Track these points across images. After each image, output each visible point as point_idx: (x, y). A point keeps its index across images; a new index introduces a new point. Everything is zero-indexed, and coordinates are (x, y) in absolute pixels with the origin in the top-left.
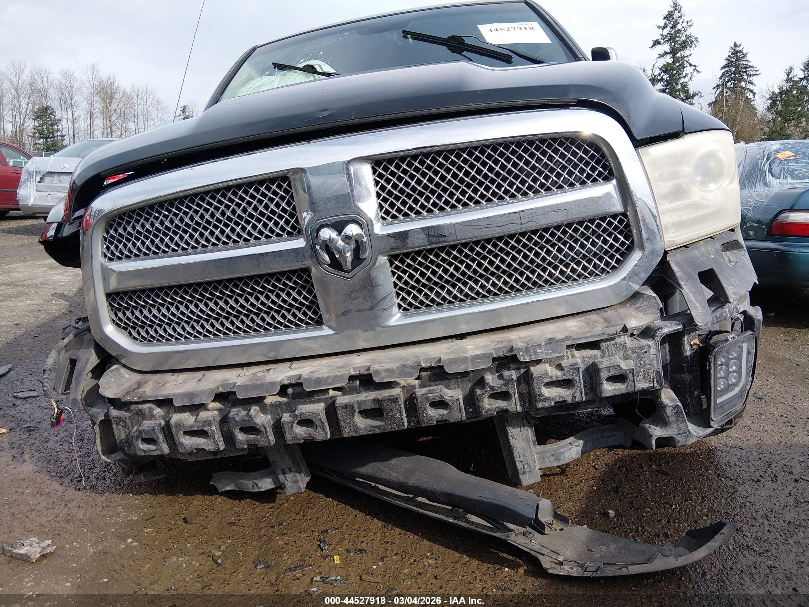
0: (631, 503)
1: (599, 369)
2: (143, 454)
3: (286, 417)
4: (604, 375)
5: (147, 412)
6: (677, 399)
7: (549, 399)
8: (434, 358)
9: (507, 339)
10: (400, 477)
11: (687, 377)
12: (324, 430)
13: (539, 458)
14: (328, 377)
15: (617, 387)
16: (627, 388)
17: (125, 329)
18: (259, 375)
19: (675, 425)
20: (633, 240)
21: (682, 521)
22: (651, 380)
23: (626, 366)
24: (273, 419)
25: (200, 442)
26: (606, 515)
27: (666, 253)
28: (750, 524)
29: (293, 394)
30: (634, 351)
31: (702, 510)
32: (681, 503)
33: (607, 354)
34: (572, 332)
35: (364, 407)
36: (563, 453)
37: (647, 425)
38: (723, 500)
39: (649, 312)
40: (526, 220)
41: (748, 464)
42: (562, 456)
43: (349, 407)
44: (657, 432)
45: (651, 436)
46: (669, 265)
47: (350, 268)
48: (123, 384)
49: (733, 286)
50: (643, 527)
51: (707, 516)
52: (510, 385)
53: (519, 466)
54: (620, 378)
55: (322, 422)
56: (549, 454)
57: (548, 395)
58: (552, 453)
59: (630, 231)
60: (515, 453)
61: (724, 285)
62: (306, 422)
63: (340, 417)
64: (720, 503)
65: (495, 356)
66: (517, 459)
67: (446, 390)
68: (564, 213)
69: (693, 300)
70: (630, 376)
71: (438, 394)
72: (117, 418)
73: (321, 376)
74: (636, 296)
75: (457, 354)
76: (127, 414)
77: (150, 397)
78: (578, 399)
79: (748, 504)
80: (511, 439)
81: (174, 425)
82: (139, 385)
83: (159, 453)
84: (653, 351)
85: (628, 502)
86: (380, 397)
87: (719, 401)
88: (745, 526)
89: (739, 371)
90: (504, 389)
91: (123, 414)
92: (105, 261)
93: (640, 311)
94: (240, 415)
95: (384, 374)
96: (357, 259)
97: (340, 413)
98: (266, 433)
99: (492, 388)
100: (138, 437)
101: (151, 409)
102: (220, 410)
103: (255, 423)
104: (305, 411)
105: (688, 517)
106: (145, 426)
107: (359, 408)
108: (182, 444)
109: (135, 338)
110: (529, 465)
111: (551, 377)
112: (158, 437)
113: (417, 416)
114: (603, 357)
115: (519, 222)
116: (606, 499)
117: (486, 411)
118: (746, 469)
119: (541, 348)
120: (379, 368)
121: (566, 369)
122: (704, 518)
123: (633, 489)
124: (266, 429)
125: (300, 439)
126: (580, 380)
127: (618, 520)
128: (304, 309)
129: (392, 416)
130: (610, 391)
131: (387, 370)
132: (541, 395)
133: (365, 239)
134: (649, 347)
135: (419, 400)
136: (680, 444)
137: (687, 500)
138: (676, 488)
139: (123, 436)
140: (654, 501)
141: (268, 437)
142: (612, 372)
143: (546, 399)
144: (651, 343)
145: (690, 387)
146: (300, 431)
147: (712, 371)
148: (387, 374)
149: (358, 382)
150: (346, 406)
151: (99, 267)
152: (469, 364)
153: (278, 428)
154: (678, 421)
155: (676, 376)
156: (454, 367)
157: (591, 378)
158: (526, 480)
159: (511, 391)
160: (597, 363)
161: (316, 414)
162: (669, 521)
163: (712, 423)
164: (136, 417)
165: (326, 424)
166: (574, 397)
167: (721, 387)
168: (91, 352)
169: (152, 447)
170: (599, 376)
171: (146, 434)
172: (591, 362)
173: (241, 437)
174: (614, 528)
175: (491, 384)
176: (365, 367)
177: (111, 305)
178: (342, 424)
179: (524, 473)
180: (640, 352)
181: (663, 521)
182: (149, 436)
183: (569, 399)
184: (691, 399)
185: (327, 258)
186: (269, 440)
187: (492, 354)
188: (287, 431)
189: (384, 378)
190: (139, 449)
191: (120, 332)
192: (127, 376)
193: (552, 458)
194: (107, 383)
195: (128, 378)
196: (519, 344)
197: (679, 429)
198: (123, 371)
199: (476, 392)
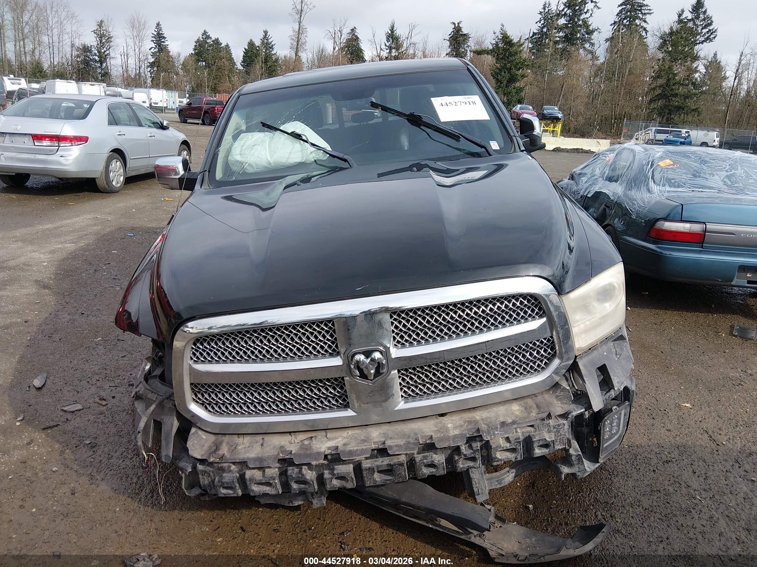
0: (543, 496)
1: (533, 442)
2: (223, 496)
3: (327, 475)
4: (535, 445)
5: (226, 468)
6: (579, 449)
7: (501, 460)
8: (428, 436)
9: (474, 419)
10: (394, 495)
11: (585, 430)
12: (353, 482)
13: (488, 483)
14: (357, 450)
15: (543, 451)
16: (549, 451)
17: (203, 404)
18: (306, 442)
19: (577, 466)
20: (556, 351)
21: (577, 511)
22: (564, 444)
23: (550, 438)
24: (316, 474)
25: (266, 489)
26: (528, 508)
27: (576, 357)
28: (620, 511)
29: (331, 459)
30: (554, 428)
31: (589, 500)
32: (576, 494)
33: (538, 430)
34: (517, 416)
35: (380, 469)
36: (504, 479)
37: (559, 465)
38: (604, 492)
39: (565, 402)
40: (490, 347)
41: (621, 457)
42: (503, 482)
43: (371, 470)
44: (565, 470)
45: (561, 473)
46: (578, 364)
47: (372, 378)
48: (204, 445)
49: (618, 377)
50: (552, 518)
51: (593, 505)
52: (477, 453)
53: (475, 490)
54: (546, 446)
55: (352, 478)
56: (494, 480)
57: (500, 458)
58: (497, 479)
59: (554, 345)
60: (473, 483)
61: (612, 377)
62: (342, 478)
63: (364, 475)
64: (601, 494)
65: (468, 436)
66: (474, 486)
67: (435, 455)
68: (514, 341)
69: (592, 392)
70: (552, 445)
71: (430, 460)
72: (203, 471)
73: (352, 449)
74: (556, 385)
75: (442, 432)
76: (211, 469)
77: (230, 459)
78: (519, 459)
79: (620, 494)
80: (471, 474)
81: (248, 479)
82: (217, 447)
83: (235, 495)
84: (566, 427)
85: (541, 495)
86: (392, 463)
87: (605, 445)
88: (617, 513)
89: (618, 426)
90: (473, 455)
91: (208, 469)
92: (191, 362)
93: (559, 400)
94: (295, 472)
95: (395, 449)
96: (378, 373)
97: (364, 473)
98: (313, 484)
99: (465, 455)
100: (220, 486)
101: (229, 467)
102: (279, 468)
103: (306, 479)
104: (341, 472)
105: (581, 507)
106: (227, 478)
107: (377, 469)
108: (253, 491)
109: (209, 411)
110: (482, 489)
111: (503, 448)
112: (236, 486)
113: (414, 471)
114: (535, 432)
115: (485, 348)
116: (527, 494)
117: (460, 469)
118: (620, 462)
119: (497, 431)
120: (391, 444)
121: (512, 442)
122: (591, 507)
123: (544, 484)
124: (313, 482)
125: (336, 488)
126: (520, 448)
127: (535, 512)
128: (336, 397)
129: (399, 474)
130: (539, 454)
131: (397, 446)
132: (496, 458)
133: (384, 362)
134: (564, 424)
135: (418, 464)
136: (579, 477)
137: (580, 493)
138: (573, 482)
139: (206, 482)
140: (558, 493)
141: (314, 487)
142: (541, 443)
143: (499, 460)
144: (565, 422)
145: (587, 437)
146: (336, 483)
147: (602, 431)
148: (397, 448)
149: (376, 451)
150: (369, 468)
151: (188, 367)
152: (451, 441)
153: (320, 479)
154: (579, 464)
155: (579, 429)
156: (441, 444)
157: (527, 445)
158: (480, 499)
159: (477, 457)
160: (532, 436)
161: (349, 473)
162: (568, 512)
163: (599, 460)
164: (218, 471)
165: (354, 479)
166: (516, 458)
167: (606, 437)
168: (173, 418)
169: (230, 492)
170: (533, 445)
171: (227, 484)
172: (528, 435)
173: (295, 486)
174: (533, 519)
175: (465, 453)
176: (381, 441)
177: (192, 389)
178: (366, 479)
179: (479, 494)
180: (558, 428)
181: (565, 512)
182: (229, 485)
183: (513, 460)
184: (587, 443)
185: (358, 373)
186: (315, 488)
187: (466, 434)
188: (328, 483)
189: (395, 452)
190: (221, 493)
191: (199, 406)
192: (204, 437)
193: (496, 483)
194: (193, 445)
195: (205, 439)
196: (483, 426)
197: (579, 468)
198: (200, 433)
199: (455, 458)
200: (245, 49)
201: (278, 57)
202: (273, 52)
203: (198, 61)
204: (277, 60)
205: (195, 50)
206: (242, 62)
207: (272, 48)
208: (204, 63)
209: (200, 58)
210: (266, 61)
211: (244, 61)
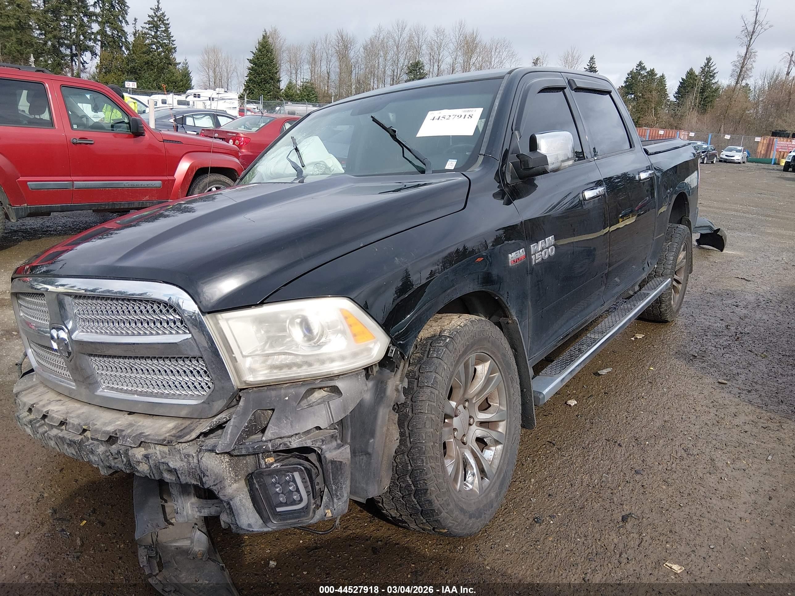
0: (304, 563)
1: (159, 462)
4: (161, 467)
14: (55, 418)
16: (175, 480)
18: (52, 402)
19: (230, 517)
23: (178, 466)
27: (240, 390)
30: (185, 457)
33: (171, 454)
47: (67, 355)
53: (175, 507)
54: (171, 472)
60: (173, 498)
61: (270, 425)
65: (111, 434)
66: (174, 502)
68: (158, 351)
70: (175, 473)
73: (54, 415)
87: (279, 509)
89: (298, 491)
90: (117, 456)
99: (111, 454)
110: (180, 509)
116: (292, 553)
117: (113, 467)
119: (129, 438)
127: (272, 570)
133: (67, 341)
142: (165, 467)
152: (100, 435)
154: (231, 514)
158: (178, 518)
163: (269, 524)
167: (281, 499)
174: (257, 575)
175: (111, 451)
179: (177, 513)
180: (188, 458)
189: (69, 429)
193: (197, 510)
194: (21, 382)
197: (232, 520)
200: (683, 79)
201: (720, 86)
202: (713, 81)
203: (628, 93)
204: (717, 89)
205: (625, 82)
206: (676, 93)
207: (713, 76)
208: (633, 96)
209: (630, 90)
210: (703, 90)
211: (678, 92)
